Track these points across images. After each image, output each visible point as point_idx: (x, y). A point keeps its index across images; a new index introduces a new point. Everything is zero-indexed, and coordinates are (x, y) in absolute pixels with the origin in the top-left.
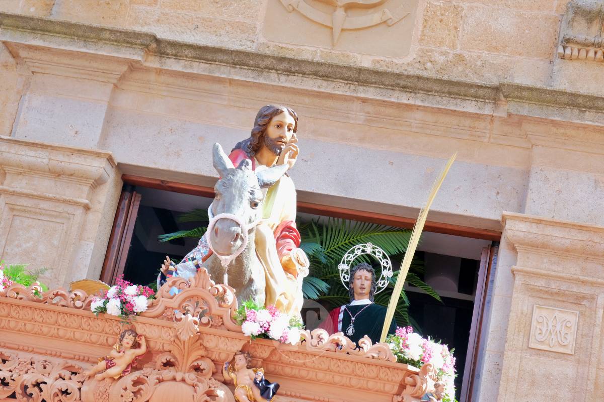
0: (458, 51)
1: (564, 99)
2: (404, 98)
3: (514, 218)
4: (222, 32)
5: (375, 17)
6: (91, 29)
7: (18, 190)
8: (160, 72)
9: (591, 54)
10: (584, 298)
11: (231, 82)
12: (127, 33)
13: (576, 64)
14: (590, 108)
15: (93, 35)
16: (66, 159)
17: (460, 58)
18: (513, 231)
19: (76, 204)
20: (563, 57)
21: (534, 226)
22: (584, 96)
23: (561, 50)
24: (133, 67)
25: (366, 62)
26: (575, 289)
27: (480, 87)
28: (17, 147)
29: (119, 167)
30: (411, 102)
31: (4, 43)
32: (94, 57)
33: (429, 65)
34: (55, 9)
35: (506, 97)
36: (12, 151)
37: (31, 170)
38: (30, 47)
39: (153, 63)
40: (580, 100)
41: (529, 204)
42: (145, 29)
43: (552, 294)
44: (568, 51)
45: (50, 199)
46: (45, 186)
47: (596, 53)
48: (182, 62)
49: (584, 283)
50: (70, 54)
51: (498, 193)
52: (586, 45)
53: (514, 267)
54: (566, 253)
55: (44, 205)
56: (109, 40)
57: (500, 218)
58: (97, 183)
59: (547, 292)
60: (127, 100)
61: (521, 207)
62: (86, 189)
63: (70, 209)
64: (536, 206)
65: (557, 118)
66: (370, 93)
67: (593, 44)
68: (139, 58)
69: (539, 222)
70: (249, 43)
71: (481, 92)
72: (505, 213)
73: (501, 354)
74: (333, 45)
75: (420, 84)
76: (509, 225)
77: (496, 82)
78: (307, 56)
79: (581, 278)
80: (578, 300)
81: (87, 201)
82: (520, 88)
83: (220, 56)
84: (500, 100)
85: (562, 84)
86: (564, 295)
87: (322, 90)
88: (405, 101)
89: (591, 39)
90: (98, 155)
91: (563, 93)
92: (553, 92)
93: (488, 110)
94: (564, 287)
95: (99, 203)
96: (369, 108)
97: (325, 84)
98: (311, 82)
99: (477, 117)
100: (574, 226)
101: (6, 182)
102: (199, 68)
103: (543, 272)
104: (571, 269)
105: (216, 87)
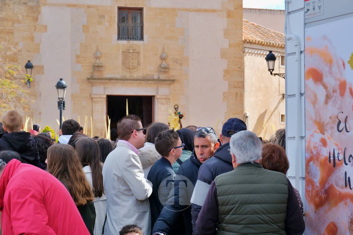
2: (142, 82)
4: (116, 74)
5: (136, 70)
7: (95, 101)
8: (110, 82)
9: (164, 72)
14: (165, 81)
16: (101, 96)
17: (147, 74)
19: (103, 101)
20: (160, 73)
21: (160, 96)
24: (107, 82)
31: (87, 81)
34: (94, 74)
36: (93, 96)
37: (96, 98)
38: (93, 81)
41: (159, 93)
51: (154, 92)
55: (99, 102)
56: (104, 79)
57: (154, 95)
60: (106, 86)
65: (161, 83)
66: (138, 82)
71: (152, 80)
74: (131, 74)
83: (118, 79)
86: (164, 104)
90: (104, 94)
92: (160, 79)
98: (130, 81)
99: (151, 83)
100: (165, 96)
102: (115, 81)
104: (165, 101)
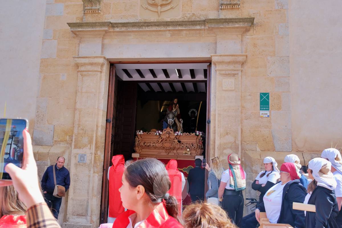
0: (193, 13)
1: (223, 21)
2: (180, 28)
3: (214, 56)
4: (129, 18)
5: (169, 7)
6: (93, 23)
7: (83, 70)
8: (114, 32)
9: (229, 7)
10: (235, 74)
11: (133, 31)
12: (103, 23)
13: (225, 11)
14: (230, 22)
15: (94, 25)
16: (93, 60)
17: (194, 14)
18: (214, 59)
19: (98, 71)
20: (221, 9)
21: (220, 57)
22: (228, 19)
23: (220, 7)
24: (106, 32)
25: (169, 20)
26: (233, 72)
27: (200, 21)
28: (80, 58)
29: (107, 60)
30: (182, 28)
31: (72, 31)
32: (96, 31)
33: (185, 18)
34: (84, 20)
35: (207, 23)
36: (79, 60)
37: (84, 64)
38: (79, 31)
39: (111, 30)
40: (227, 20)
41: (218, 51)
42: (108, 21)
43: (227, 75)
44: (222, 7)
45: (91, 71)
46: (89, 68)
47: (230, 7)
48: (119, 28)
49: (235, 70)
50: (89, 31)
51: (209, 50)
52: (227, 5)
53: (216, 69)
54: (229, 63)
55: (90, 73)
56: (99, 25)
57: (210, 57)
58: (102, 65)
59: (226, 74)
60: (106, 41)
61: (216, 52)
62: (100, 67)
63: (97, 73)
64: (220, 51)
65: (222, 26)
66: (171, 28)
67: (229, 4)
68: (107, 29)
69: (221, 56)
70: (136, 20)
71: (200, 23)
72: (211, 55)
73: (215, 93)
74: (159, 17)
75: (184, 23)
76: (213, 58)
77: (204, 19)
78: (152, 21)
79: (234, 69)
80: (234, 75)
81: (100, 70)
82: (211, 19)
83: (129, 25)
84: (206, 24)
85: (222, 17)
86: (230, 74)
87: (157, 29)
88: (180, 29)
89: (228, 3)
90: (101, 57)
91: (223, 19)
92: (220, 19)
93: (203, 27)
94: (230, 72)
95: (104, 70)
96: (171, 32)
97: (158, 27)
98: (154, 28)
99: (200, 30)
100: (230, 55)
101: (79, 68)
102: (123, 29)
103: (224, 69)
104: (231, 67)
105: (129, 33)
